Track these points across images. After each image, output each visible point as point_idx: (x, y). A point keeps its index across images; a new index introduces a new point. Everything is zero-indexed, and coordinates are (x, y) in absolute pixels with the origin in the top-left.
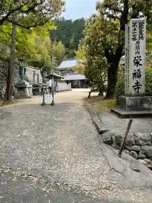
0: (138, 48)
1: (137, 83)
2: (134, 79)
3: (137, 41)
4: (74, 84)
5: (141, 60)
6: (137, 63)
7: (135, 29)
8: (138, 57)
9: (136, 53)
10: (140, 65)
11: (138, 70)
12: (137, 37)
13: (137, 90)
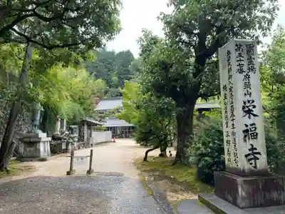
0: (247, 85)
1: (253, 149)
2: (245, 141)
3: (245, 74)
4: (118, 133)
5: (254, 107)
6: (249, 112)
7: (240, 55)
8: (249, 102)
9: (245, 94)
10: (255, 115)
11: (251, 125)
12: (245, 68)
13: (253, 161)
